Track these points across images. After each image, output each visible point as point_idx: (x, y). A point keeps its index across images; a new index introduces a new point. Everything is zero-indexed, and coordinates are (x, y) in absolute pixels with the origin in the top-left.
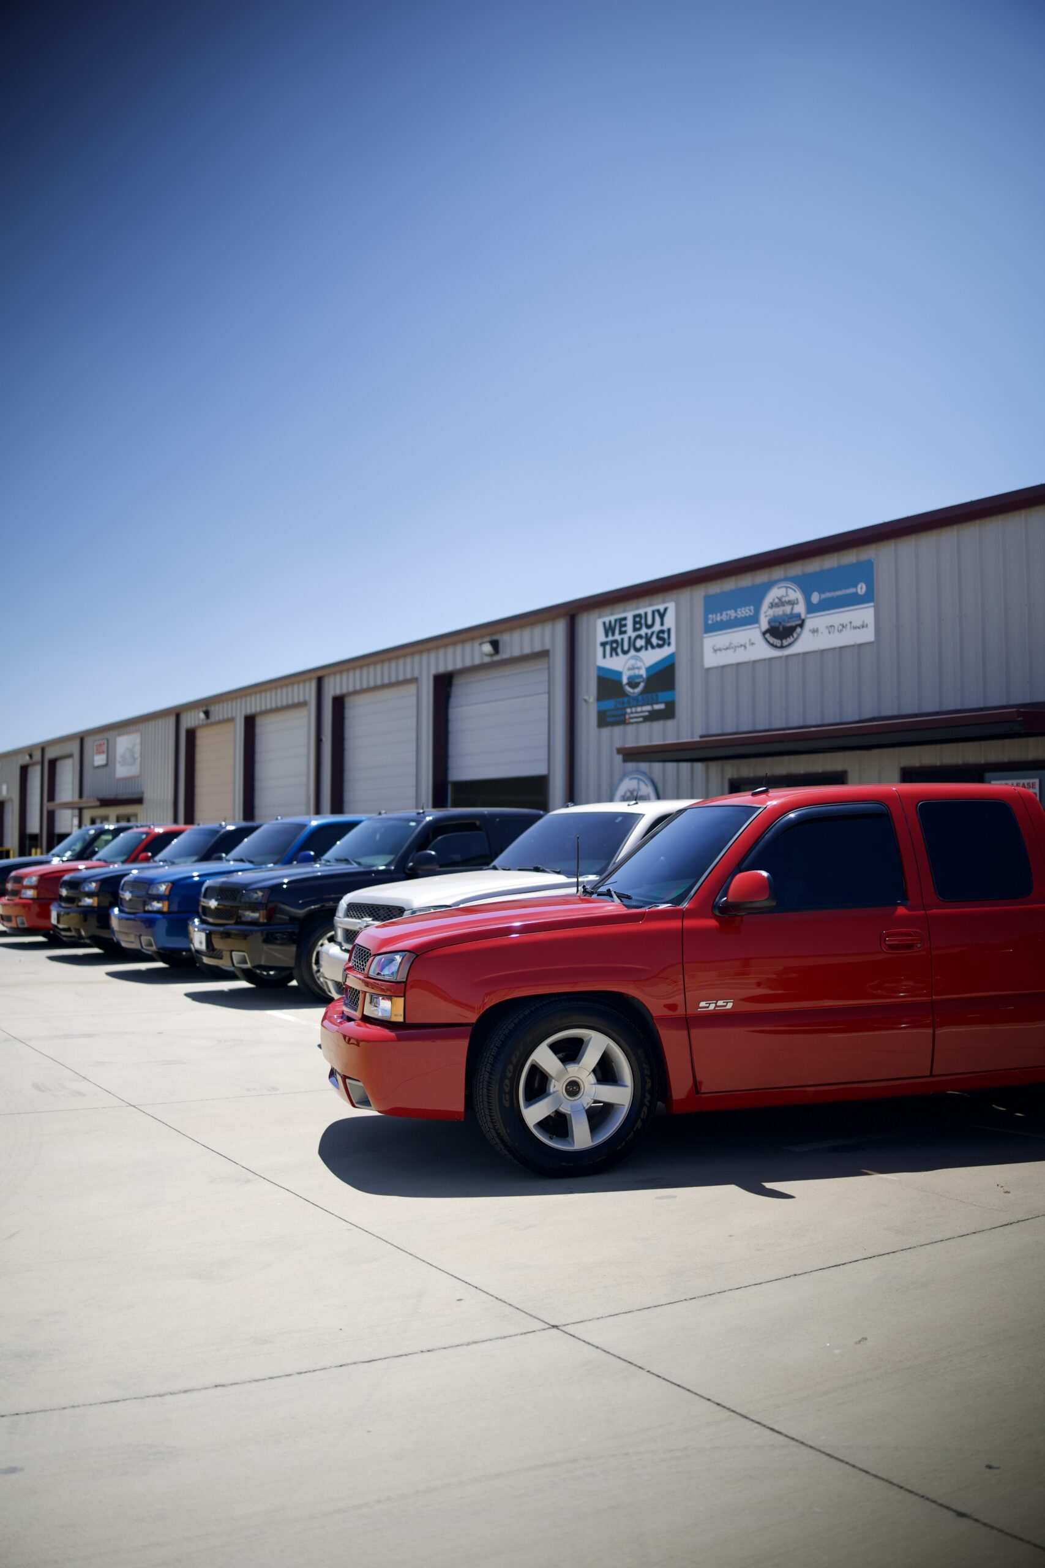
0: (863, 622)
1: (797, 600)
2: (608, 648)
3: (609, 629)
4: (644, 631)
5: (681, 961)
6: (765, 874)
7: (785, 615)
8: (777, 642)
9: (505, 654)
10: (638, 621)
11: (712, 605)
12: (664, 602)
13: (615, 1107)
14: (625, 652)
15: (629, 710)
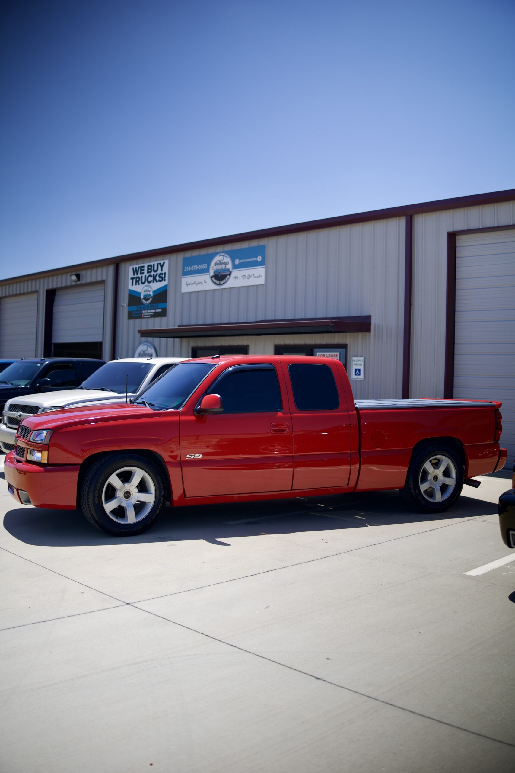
0: (260, 275)
1: (228, 262)
2: (134, 280)
3: (135, 271)
4: (152, 273)
5: (179, 435)
6: (219, 396)
7: (222, 269)
8: (218, 282)
9: (83, 281)
10: (150, 268)
11: (187, 262)
12: (163, 260)
13: (147, 503)
14: (143, 283)
15: (144, 312)
